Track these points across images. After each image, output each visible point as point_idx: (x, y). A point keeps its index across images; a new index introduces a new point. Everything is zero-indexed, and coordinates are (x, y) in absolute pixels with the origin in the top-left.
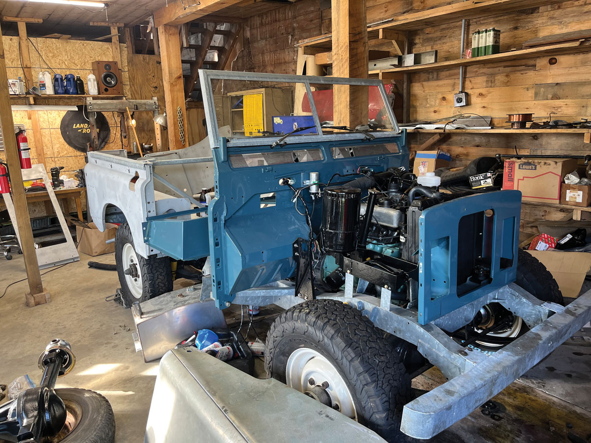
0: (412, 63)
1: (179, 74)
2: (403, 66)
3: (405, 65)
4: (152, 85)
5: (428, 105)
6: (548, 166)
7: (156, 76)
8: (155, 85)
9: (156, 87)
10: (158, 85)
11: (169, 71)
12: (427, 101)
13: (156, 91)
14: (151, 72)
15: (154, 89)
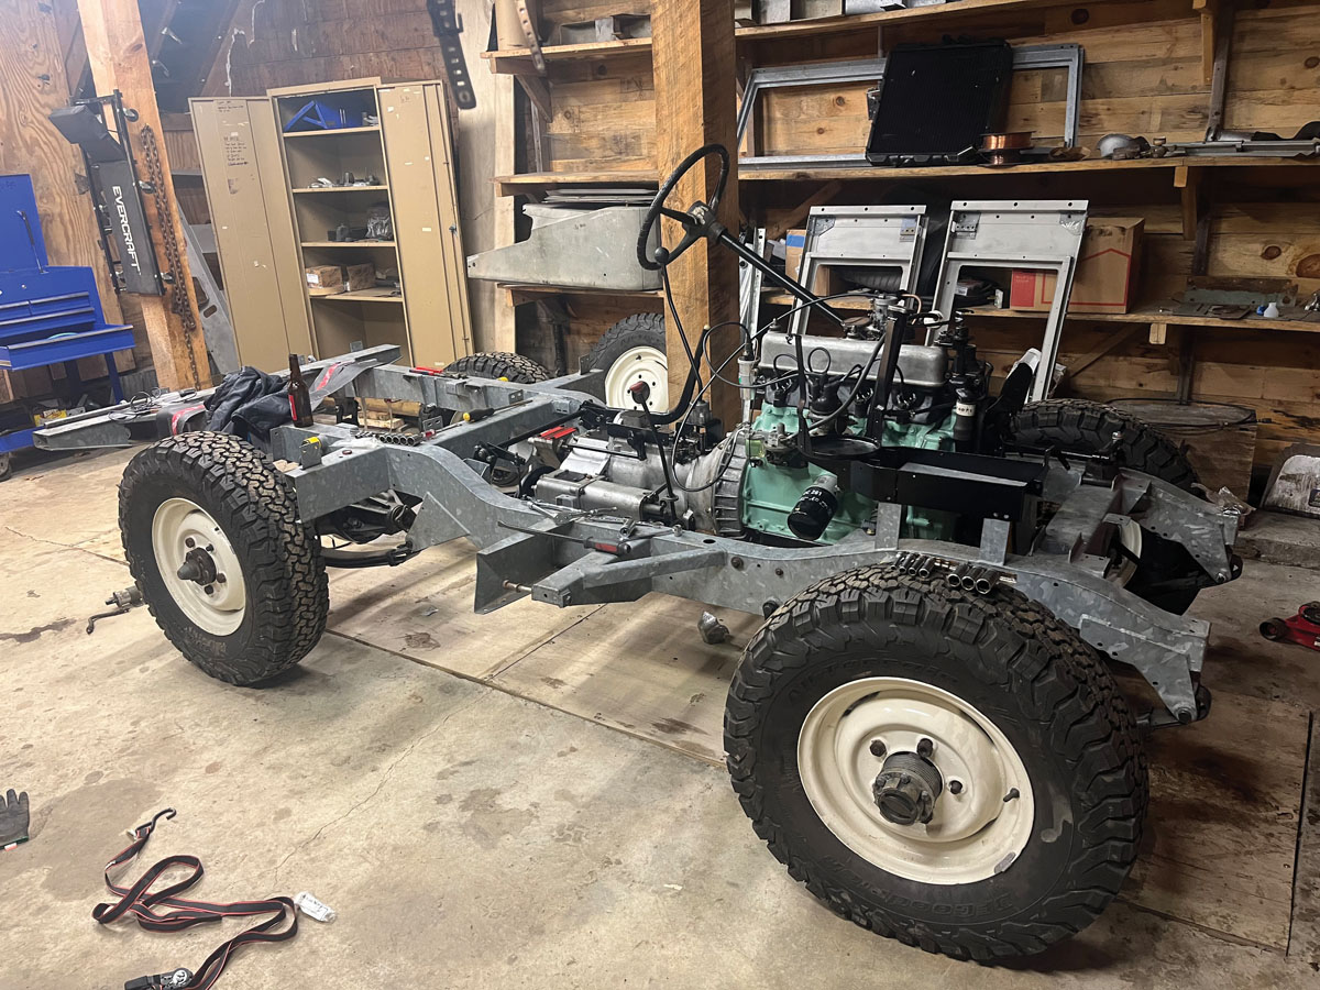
0: (787, 18)
1: (134, 39)
2: (763, 23)
3: (769, 22)
4: (33, 73)
5: (803, 117)
6: (1108, 237)
7: (42, 47)
8: (42, 71)
9: (46, 78)
10: (51, 72)
11: (109, 30)
12: (801, 109)
13: (47, 88)
14: (27, 34)
15: (40, 82)
